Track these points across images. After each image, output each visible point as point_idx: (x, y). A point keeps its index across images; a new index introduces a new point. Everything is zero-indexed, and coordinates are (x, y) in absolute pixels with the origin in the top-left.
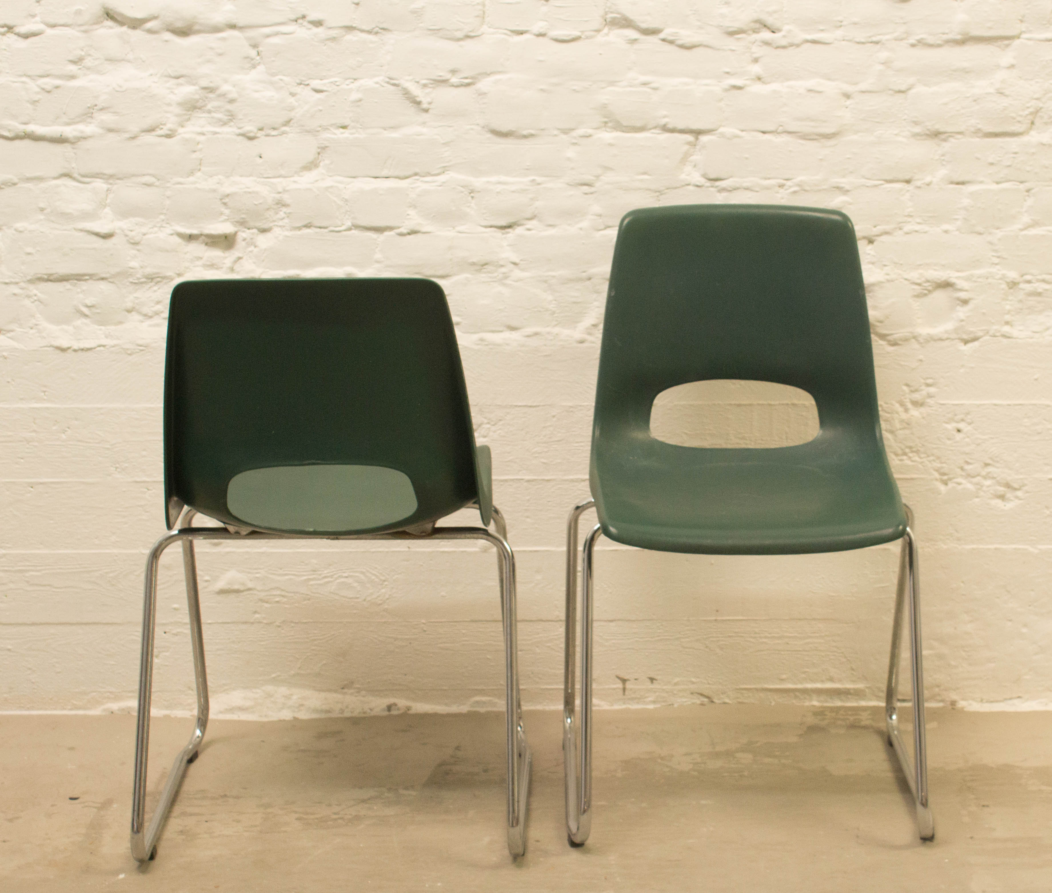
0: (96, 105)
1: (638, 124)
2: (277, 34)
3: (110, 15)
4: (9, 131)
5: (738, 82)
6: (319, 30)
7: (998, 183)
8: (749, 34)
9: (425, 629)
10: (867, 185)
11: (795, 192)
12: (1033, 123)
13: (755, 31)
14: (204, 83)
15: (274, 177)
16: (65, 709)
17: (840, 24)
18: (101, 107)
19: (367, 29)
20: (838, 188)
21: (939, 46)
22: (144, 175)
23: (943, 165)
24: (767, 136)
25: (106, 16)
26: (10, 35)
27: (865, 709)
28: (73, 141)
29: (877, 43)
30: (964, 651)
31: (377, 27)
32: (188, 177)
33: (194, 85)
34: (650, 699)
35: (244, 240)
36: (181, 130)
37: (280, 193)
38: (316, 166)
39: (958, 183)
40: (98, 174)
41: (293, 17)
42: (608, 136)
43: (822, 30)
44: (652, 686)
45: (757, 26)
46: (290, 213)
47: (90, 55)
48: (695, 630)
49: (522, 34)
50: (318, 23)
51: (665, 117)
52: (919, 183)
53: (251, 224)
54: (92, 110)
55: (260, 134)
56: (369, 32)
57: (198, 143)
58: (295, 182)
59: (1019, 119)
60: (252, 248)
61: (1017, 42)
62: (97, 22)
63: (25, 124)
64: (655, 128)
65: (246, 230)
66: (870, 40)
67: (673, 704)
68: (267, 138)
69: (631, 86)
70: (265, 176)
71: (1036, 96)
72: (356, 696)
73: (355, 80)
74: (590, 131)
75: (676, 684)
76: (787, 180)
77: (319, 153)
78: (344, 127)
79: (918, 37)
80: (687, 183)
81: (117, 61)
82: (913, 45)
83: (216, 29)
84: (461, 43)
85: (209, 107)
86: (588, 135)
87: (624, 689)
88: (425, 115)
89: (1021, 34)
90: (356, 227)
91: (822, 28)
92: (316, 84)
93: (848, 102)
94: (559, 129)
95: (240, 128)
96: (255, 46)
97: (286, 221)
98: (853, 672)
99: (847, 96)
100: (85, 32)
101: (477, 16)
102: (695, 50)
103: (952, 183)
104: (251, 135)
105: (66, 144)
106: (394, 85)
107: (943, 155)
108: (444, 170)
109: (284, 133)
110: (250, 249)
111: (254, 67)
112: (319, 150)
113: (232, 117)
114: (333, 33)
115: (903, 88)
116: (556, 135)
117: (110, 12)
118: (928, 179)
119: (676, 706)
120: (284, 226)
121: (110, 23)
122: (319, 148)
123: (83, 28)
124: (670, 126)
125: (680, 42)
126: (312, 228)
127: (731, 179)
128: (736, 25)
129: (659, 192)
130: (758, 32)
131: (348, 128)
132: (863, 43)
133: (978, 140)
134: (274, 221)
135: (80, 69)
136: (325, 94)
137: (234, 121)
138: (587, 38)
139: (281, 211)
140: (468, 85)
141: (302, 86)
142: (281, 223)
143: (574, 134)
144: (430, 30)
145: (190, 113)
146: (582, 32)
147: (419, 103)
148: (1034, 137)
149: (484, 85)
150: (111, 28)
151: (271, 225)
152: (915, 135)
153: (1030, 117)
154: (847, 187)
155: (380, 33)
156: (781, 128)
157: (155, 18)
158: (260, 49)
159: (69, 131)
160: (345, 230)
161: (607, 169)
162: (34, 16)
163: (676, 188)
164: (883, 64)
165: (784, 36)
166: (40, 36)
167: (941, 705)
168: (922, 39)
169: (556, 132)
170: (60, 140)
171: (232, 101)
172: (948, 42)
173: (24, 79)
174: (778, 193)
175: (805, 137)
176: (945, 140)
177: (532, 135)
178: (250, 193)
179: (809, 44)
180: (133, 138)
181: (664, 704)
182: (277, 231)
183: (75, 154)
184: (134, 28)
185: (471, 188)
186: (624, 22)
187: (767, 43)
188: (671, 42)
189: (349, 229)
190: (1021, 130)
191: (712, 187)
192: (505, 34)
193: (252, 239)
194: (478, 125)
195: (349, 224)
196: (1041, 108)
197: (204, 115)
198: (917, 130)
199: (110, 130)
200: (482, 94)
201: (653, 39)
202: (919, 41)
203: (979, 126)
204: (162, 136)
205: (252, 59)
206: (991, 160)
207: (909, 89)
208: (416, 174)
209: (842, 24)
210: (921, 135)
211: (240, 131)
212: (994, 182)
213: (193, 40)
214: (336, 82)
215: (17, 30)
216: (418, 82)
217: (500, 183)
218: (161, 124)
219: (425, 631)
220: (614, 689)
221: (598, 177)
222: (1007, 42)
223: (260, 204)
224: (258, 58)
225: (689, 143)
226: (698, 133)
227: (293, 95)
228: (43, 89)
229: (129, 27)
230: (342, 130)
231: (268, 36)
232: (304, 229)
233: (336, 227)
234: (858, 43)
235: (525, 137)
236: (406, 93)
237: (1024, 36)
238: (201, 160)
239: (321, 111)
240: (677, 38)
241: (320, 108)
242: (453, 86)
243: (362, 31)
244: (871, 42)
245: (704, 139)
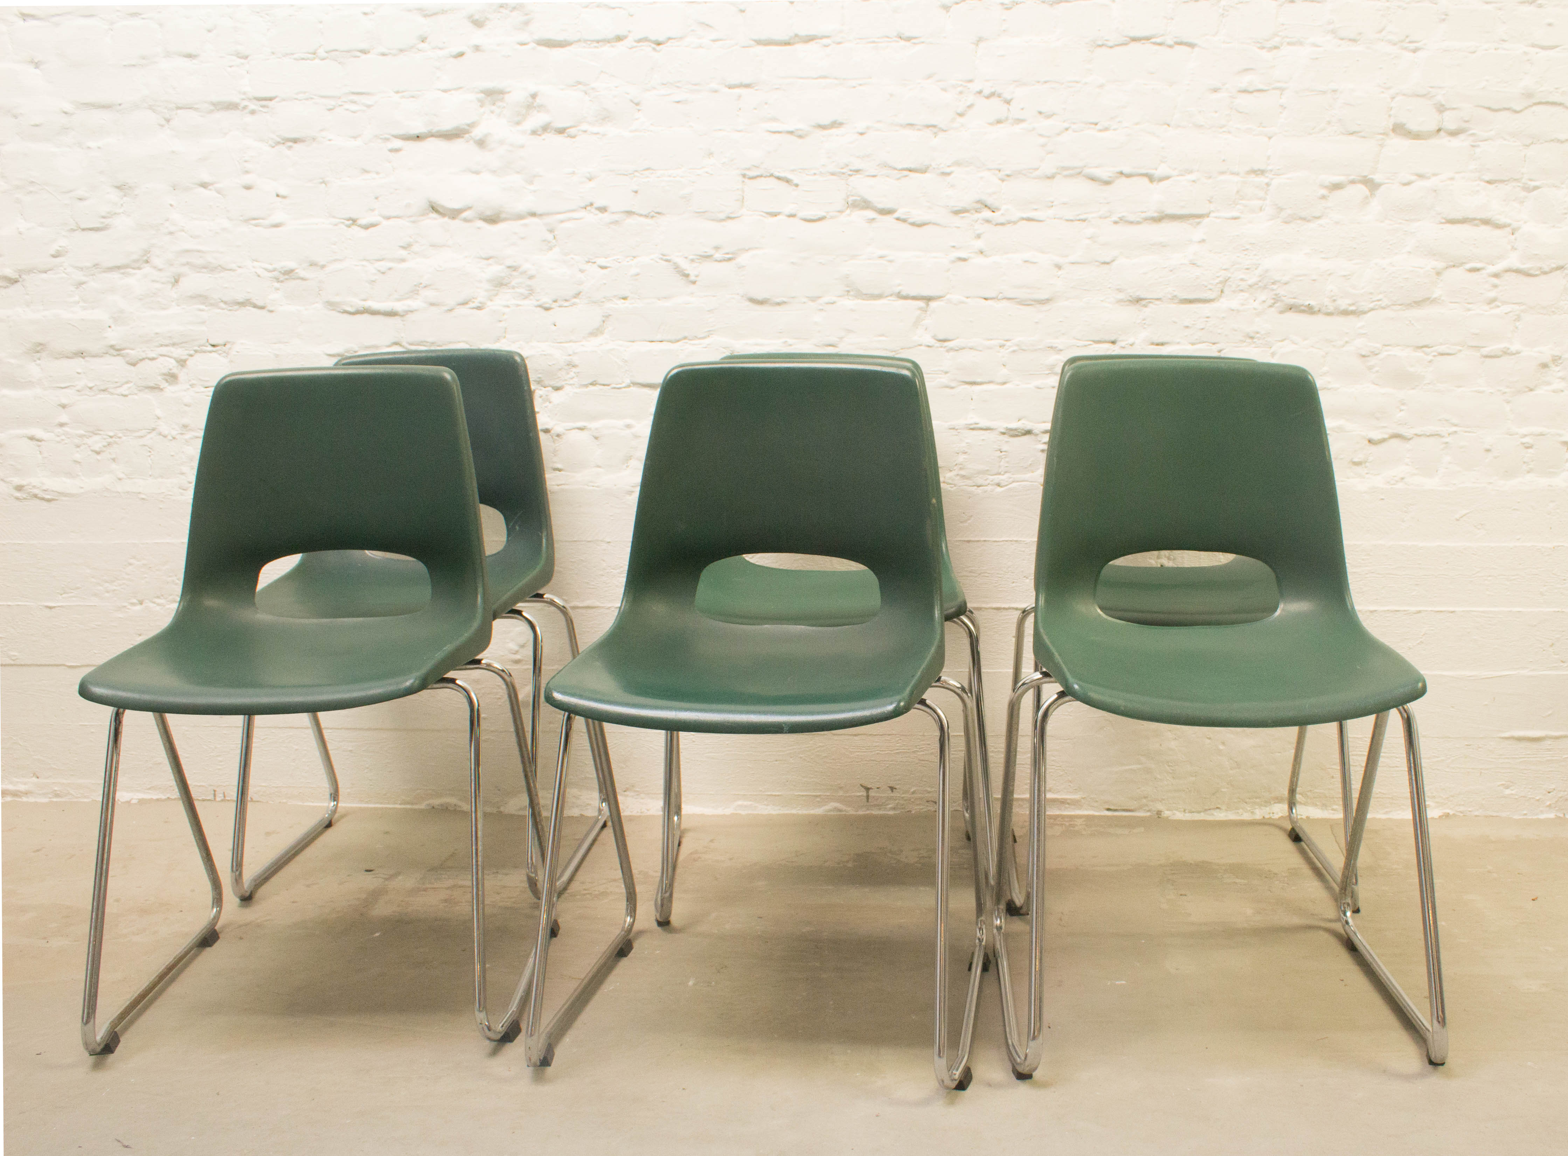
0: (421, 284)
1: (876, 292)
2: (569, 219)
3: (434, 208)
4: (351, 306)
5: (963, 255)
6: (606, 217)
7: (1193, 344)
8: (972, 214)
9: (694, 740)
10: (1078, 345)
11: (1014, 351)
12: (1222, 291)
13: (977, 211)
14: (509, 263)
15: (567, 342)
16: (396, 803)
17: (1052, 204)
18: (425, 285)
19: (644, 213)
20: (1051, 347)
21: (1138, 223)
22: (459, 342)
23: (1144, 328)
24: (989, 302)
25: (431, 209)
26: (355, 227)
27: (1080, 817)
28: (402, 314)
29: (1084, 220)
30: (1169, 766)
31: (653, 211)
32: (494, 343)
33: (501, 264)
34: (890, 806)
35: (541, 397)
36: (489, 303)
37: (570, 355)
38: (602, 333)
39: (1157, 344)
40: (422, 342)
41: (583, 205)
42: (849, 303)
43: (1036, 209)
44: (892, 795)
45: (979, 206)
46: (578, 373)
47: (417, 242)
48: (929, 744)
49: (776, 216)
50: (603, 210)
51: (899, 285)
52: (1123, 344)
53: (546, 383)
54: (418, 288)
55: (554, 305)
56: (646, 216)
57: (504, 314)
58: (583, 345)
59: (1210, 287)
60: (547, 404)
61: (1206, 221)
62: (424, 214)
63: (364, 300)
64: (891, 295)
65: (542, 388)
66: (1078, 218)
67: (911, 811)
68: (561, 308)
69: (869, 259)
70: (559, 341)
71: (1224, 267)
72: (636, 798)
73: (634, 257)
74: (834, 299)
75: (913, 793)
76: (1007, 341)
77: (604, 322)
78: (625, 298)
79: (1120, 215)
80: (919, 343)
81: (438, 246)
82: (1116, 223)
83: (520, 217)
84: (724, 223)
85: (513, 283)
86: (832, 302)
87: (868, 797)
88: (692, 288)
89: (1210, 213)
90: (635, 384)
91: (1035, 207)
92: (601, 261)
93: (1060, 273)
94: (808, 297)
95: (538, 301)
96: (551, 231)
97: (576, 380)
98: (1070, 784)
99: (1059, 267)
100: (414, 222)
101: (738, 200)
102: (925, 227)
103: (1153, 344)
104: (547, 306)
105: (397, 317)
106: (667, 261)
107: (1144, 320)
108: (709, 334)
109: (574, 304)
110: (546, 405)
111: (551, 249)
112: (604, 319)
113: (531, 291)
114: (616, 217)
115: (1108, 260)
116: (804, 303)
117: (434, 205)
118: (1131, 341)
119: (913, 812)
120: (574, 384)
121: (434, 215)
122: (603, 316)
123: (412, 219)
124: (904, 293)
125: (911, 220)
126: (597, 385)
127: (957, 340)
128: (960, 205)
129: (894, 351)
130: (980, 212)
131: (629, 299)
132: (1072, 220)
133: (1175, 305)
134: (566, 380)
135: (409, 253)
136: (609, 269)
137: (534, 294)
138: (832, 218)
139: (571, 371)
140: (730, 259)
141: (590, 264)
142: (571, 382)
143: (821, 301)
144: (696, 212)
145: (497, 289)
146: (828, 212)
147: (687, 276)
148: (1224, 304)
149: (743, 259)
150: (435, 219)
151: (563, 383)
152: (1120, 301)
153: (1220, 286)
154: (1060, 347)
155: (655, 217)
156: (1001, 295)
157: (470, 208)
158: (556, 233)
159: (399, 306)
160: (625, 387)
161: (849, 331)
162: (373, 210)
163: (910, 348)
164: (1089, 238)
165: (1002, 214)
166: (378, 227)
167: (1148, 814)
168: (1123, 217)
169: (805, 300)
170: (392, 314)
171: (531, 277)
172: (1146, 219)
173: (364, 263)
174: (999, 352)
175: (1023, 303)
176: (1145, 306)
177: (784, 303)
178: (545, 355)
179: (1024, 222)
180: (451, 310)
181: (902, 811)
182: (567, 389)
183: (404, 325)
184: (454, 218)
185: (732, 349)
186: (863, 204)
187: (988, 221)
188: (904, 221)
189: (629, 386)
190: (1212, 297)
191: (942, 347)
192: (762, 216)
193: (547, 396)
194: (738, 294)
195: (628, 381)
196: (1229, 278)
197: (508, 291)
198: (1121, 296)
199: (432, 304)
200: (741, 267)
201: (889, 219)
202: (1121, 219)
203: (1175, 293)
204: (474, 308)
205: (549, 242)
206: (1186, 324)
207: (1113, 261)
208: (685, 338)
209: (1053, 204)
210: (1125, 302)
211: (539, 303)
212: (1190, 343)
213: (501, 226)
214: (618, 259)
215: (360, 222)
216: (686, 258)
217: (756, 345)
218: (474, 298)
219: (694, 741)
220: (859, 796)
221: (841, 338)
222: (1197, 220)
223: (554, 364)
224: (554, 241)
225: (921, 309)
226: (928, 299)
227: (582, 271)
228: (379, 271)
229: (449, 218)
230: (623, 301)
231: (562, 221)
232: (590, 386)
233: (617, 384)
234: (1067, 220)
235: (779, 304)
236: (677, 267)
237: (1212, 215)
238: (506, 328)
239: (605, 284)
240: (909, 217)
241: (605, 282)
242: (716, 261)
243: (641, 215)
244: (1079, 220)
245: (933, 304)
